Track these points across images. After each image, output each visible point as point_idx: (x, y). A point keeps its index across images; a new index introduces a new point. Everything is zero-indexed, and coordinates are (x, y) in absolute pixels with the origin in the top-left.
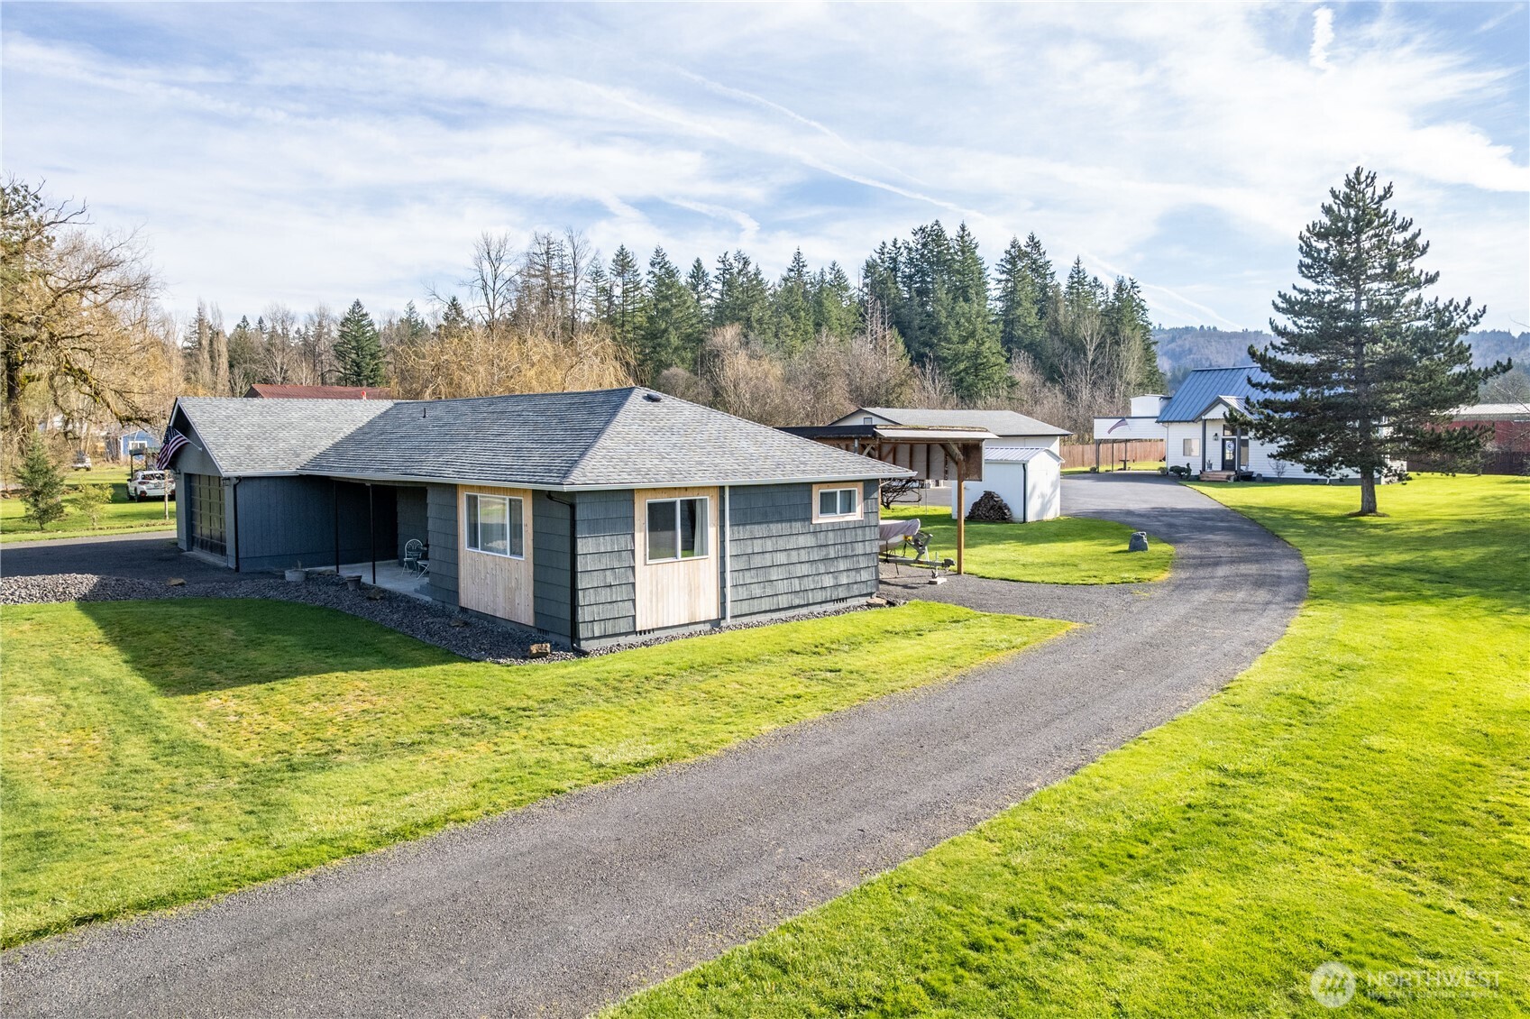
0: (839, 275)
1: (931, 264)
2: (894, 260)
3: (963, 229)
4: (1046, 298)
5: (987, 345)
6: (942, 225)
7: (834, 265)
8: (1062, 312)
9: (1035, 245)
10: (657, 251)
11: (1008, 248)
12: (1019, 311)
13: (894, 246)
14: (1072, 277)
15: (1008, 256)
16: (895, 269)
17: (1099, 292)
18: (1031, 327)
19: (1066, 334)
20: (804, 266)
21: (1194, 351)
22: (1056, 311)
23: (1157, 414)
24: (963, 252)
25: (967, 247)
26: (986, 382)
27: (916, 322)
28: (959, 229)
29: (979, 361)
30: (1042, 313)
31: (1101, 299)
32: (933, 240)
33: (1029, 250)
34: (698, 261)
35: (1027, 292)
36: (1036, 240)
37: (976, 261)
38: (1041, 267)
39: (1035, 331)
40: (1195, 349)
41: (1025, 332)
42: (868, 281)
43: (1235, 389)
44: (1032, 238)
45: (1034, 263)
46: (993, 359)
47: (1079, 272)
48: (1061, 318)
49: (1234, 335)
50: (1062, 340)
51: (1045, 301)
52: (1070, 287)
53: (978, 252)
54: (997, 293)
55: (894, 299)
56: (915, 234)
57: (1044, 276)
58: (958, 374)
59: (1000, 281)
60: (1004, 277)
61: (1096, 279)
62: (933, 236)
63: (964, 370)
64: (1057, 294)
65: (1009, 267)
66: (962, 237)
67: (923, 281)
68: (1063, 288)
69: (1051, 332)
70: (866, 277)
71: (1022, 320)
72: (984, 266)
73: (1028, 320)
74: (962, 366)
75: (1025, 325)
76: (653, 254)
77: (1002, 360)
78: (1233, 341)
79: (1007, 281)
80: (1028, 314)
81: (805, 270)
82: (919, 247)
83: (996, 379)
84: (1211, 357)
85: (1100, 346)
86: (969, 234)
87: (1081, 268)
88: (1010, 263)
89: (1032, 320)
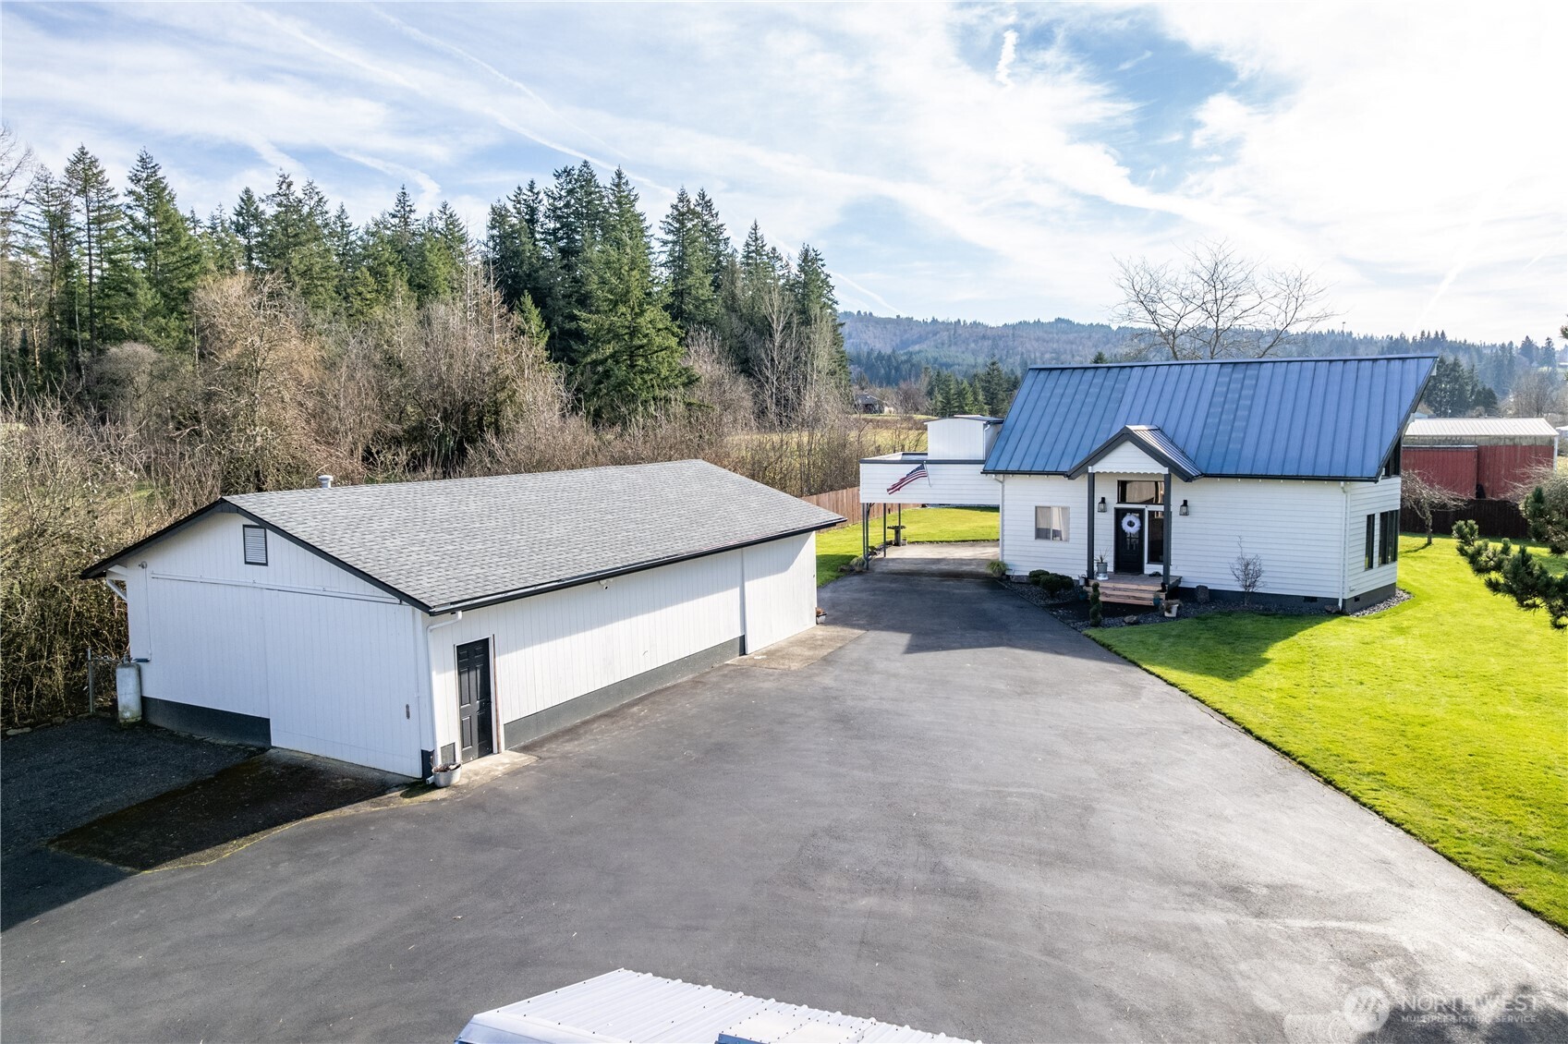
0: (452, 222)
1: (578, 215)
2: (533, 211)
3: (619, 175)
4: (719, 269)
5: (648, 316)
6: (592, 167)
7: (445, 207)
8: (739, 284)
9: (708, 205)
10: (142, 160)
11: (675, 201)
12: (690, 281)
13: (531, 189)
14: (748, 245)
15: (676, 213)
16: (532, 221)
17: (778, 265)
18: (704, 302)
19: (744, 311)
20: (411, 211)
21: (853, 336)
22: (733, 283)
23: (980, 455)
24: (619, 203)
25: (624, 199)
26: (647, 377)
27: (560, 291)
28: (614, 176)
29: (637, 342)
30: (716, 285)
31: (781, 273)
32: (582, 187)
33: (699, 209)
34: (247, 191)
35: (697, 259)
36: (707, 199)
37: (638, 218)
38: (712, 230)
39: (709, 305)
40: (854, 334)
41: (697, 307)
42: (495, 232)
43: (1137, 409)
44: (703, 196)
45: (705, 226)
46: (658, 340)
47: (757, 239)
48: (738, 292)
49: (889, 321)
50: (740, 318)
51: (720, 271)
52: (747, 257)
53: (639, 208)
54: (663, 258)
55: (530, 258)
56: (558, 176)
57: (717, 243)
58: (603, 362)
59: (665, 243)
60: (671, 237)
61: (774, 249)
62: (580, 182)
63: (612, 356)
64: (733, 264)
65: (677, 225)
66: (618, 185)
67: (571, 240)
68: (739, 258)
69: (727, 307)
70: (493, 227)
71: (693, 292)
72: (646, 224)
73: (700, 292)
74: (609, 350)
75: (697, 299)
76: (135, 163)
77: (673, 342)
78: (888, 326)
79: (675, 243)
80: (702, 287)
81: (413, 216)
82: (563, 193)
83: (664, 372)
84: (869, 342)
85: (788, 326)
86: (627, 183)
87: (759, 235)
88: (678, 221)
89: (706, 292)
